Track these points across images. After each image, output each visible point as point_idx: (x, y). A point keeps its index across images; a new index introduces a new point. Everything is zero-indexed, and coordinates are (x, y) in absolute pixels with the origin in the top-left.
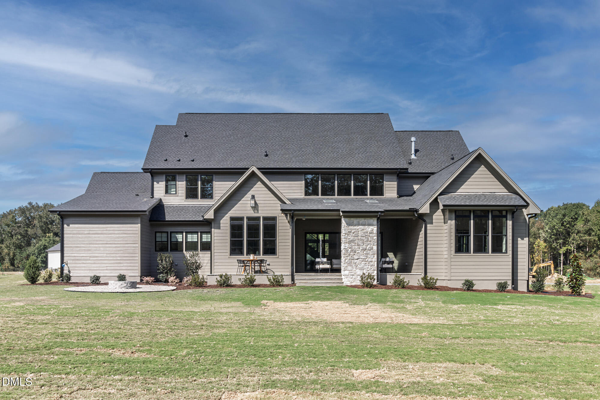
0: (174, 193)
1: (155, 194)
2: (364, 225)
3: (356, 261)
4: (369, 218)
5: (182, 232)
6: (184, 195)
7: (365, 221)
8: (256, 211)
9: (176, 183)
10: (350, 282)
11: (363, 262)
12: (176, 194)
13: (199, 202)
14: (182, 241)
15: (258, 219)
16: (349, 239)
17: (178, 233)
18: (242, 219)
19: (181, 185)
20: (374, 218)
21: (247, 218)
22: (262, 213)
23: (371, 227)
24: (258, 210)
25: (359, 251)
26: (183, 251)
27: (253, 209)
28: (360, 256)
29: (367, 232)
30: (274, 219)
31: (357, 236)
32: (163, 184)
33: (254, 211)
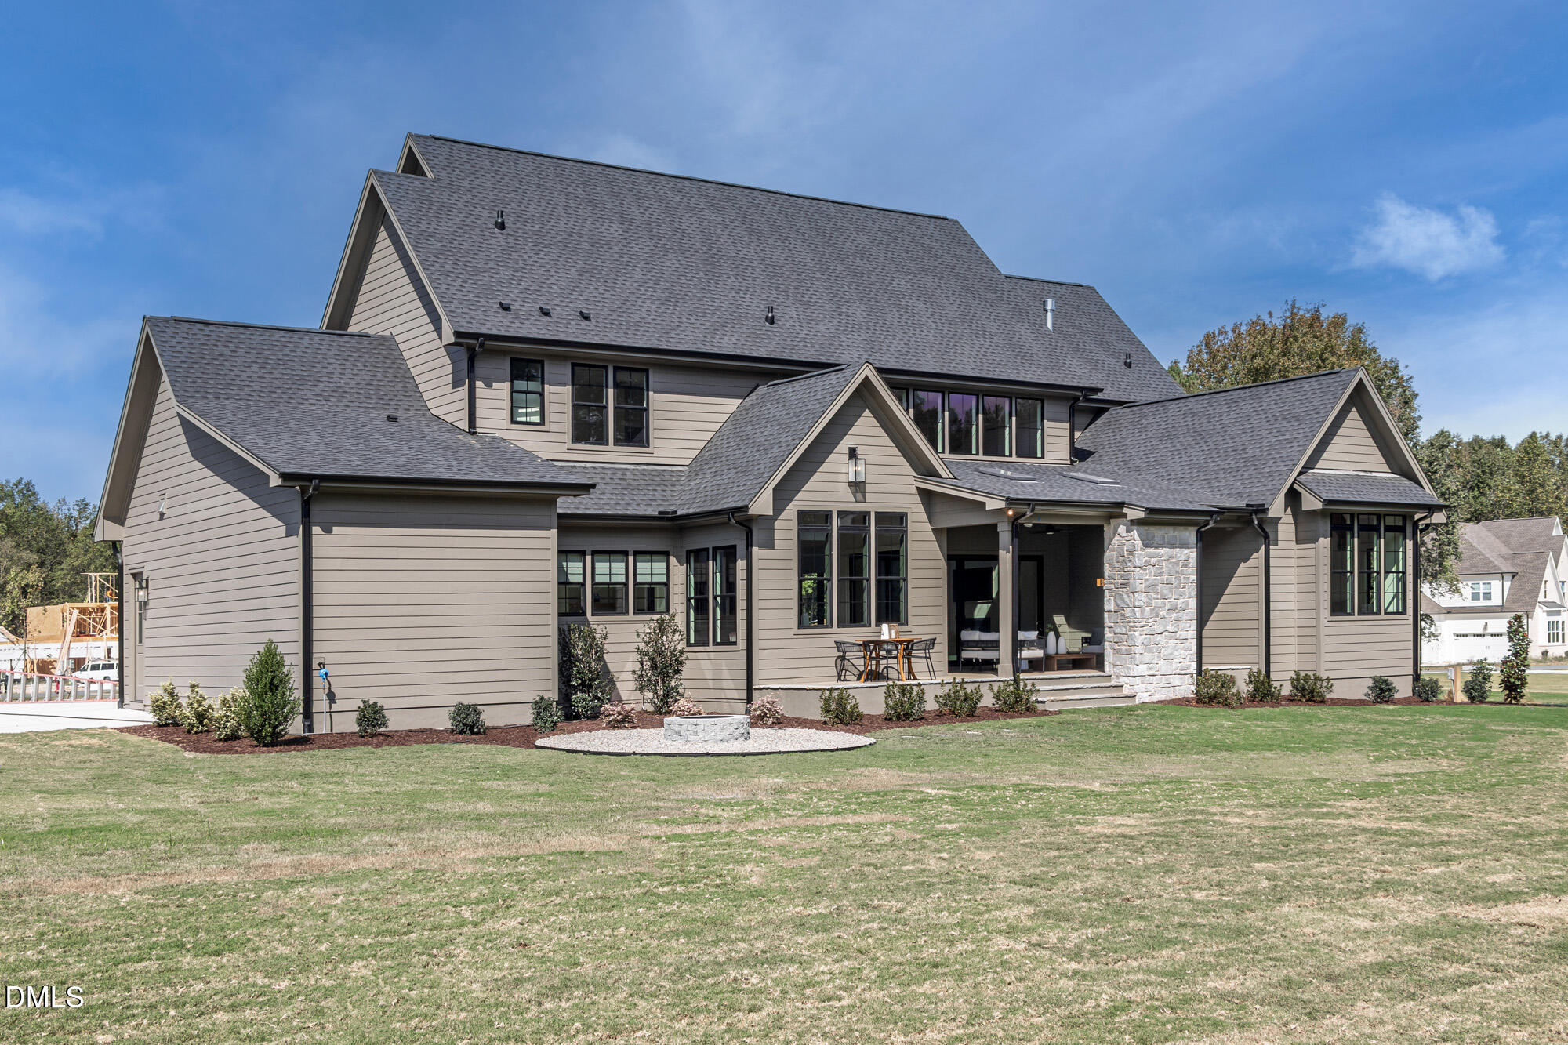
0: (537, 419)
1: (479, 422)
2: (1172, 546)
3: (1159, 637)
4: (1182, 528)
5: (583, 553)
6: (568, 428)
7: (1176, 533)
8: (859, 496)
9: (543, 389)
10: (1149, 694)
11: (1172, 641)
12: (542, 422)
13: (611, 455)
14: (581, 580)
15: (864, 517)
16: (1147, 580)
17: (570, 556)
18: (826, 516)
19: (559, 396)
20: (1190, 528)
21: (840, 513)
22: (873, 504)
23: (1186, 551)
24: (864, 493)
25: (1164, 613)
26: (584, 614)
27: (853, 488)
28: (1165, 626)
29: (1177, 564)
30: (901, 518)
31: (1161, 575)
32: (503, 389)
33: (854, 493)
